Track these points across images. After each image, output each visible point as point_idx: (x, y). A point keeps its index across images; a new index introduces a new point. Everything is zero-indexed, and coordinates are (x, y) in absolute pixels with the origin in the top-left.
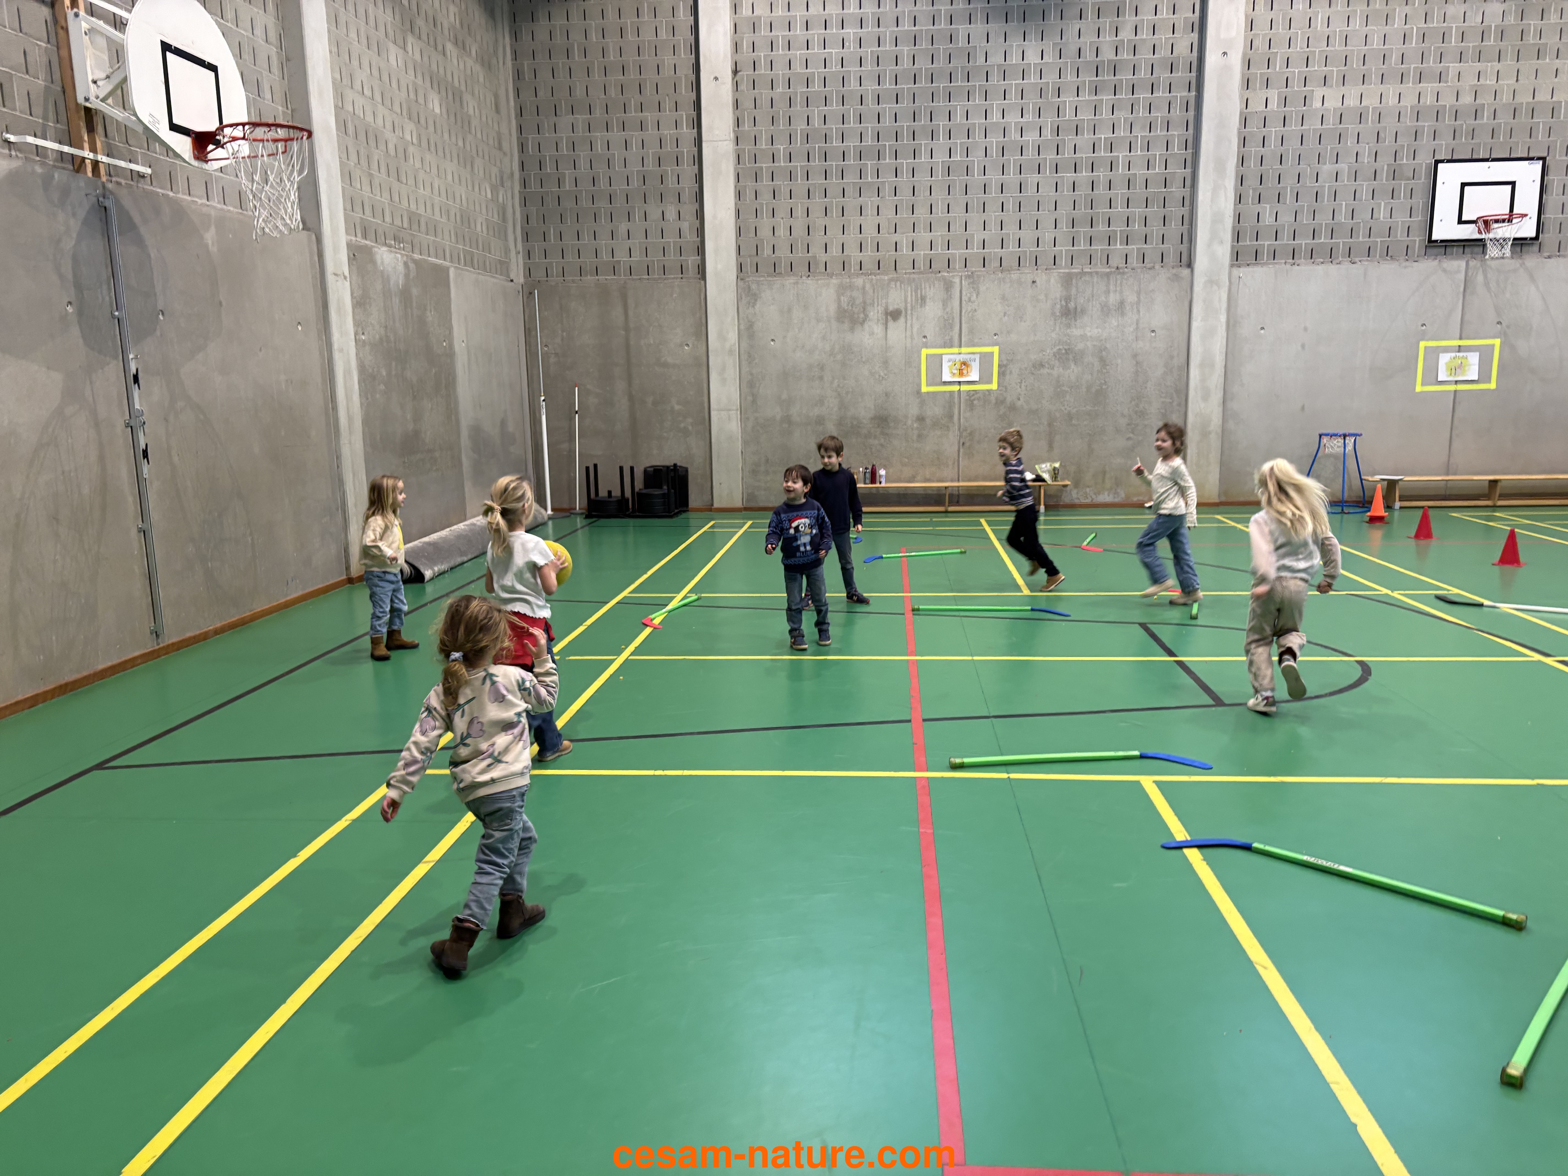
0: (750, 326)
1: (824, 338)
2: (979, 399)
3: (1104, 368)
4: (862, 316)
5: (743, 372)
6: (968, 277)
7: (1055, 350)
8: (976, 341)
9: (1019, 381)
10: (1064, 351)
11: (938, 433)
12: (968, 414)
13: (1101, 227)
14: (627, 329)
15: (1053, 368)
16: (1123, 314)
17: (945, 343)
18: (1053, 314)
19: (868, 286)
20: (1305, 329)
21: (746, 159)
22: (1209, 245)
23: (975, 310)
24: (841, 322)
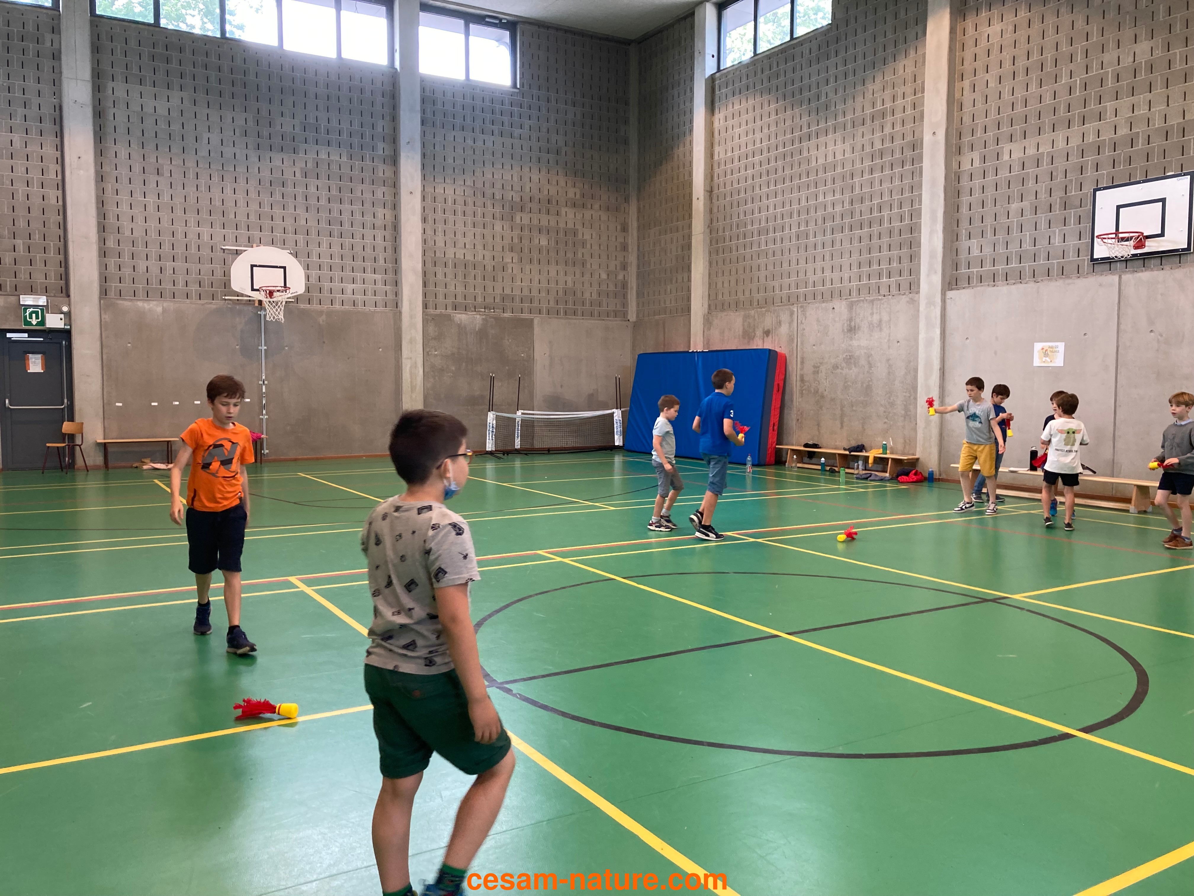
0: (708, 342)
3: (871, 370)
4: (753, 334)
6: (801, 307)
7: (844, 356)
8: (805, 350)
9: (826, 378)
10: (849, 357)
12: (800, 400)
13: (875, 267)
14: (664, 345)
15: (842, 369)
16: (881, 330)
17: (790, 351)
18: (843, 330)
19: (756, 315)
20: (997, 338)
21: (714, 242)
22: (928, 275)
23: (804, 329)
24: (744, 338)
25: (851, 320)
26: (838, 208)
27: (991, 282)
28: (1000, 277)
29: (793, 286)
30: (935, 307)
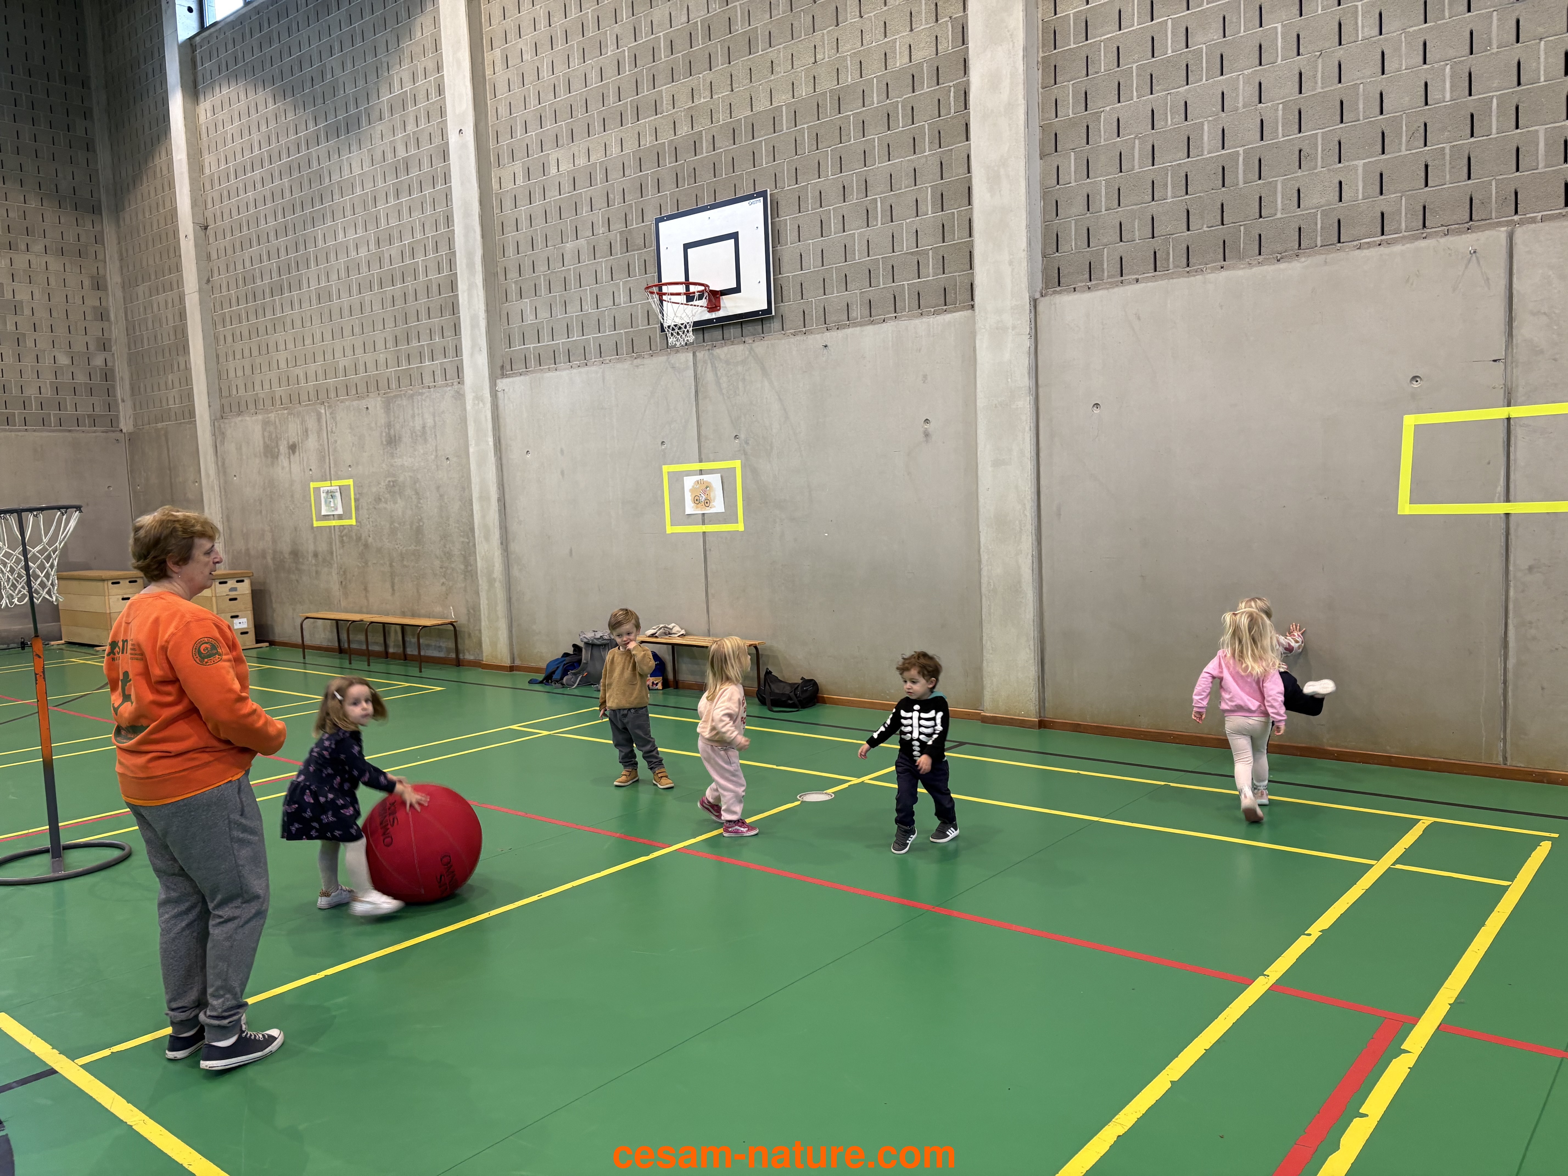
0: (223, 464)
1: (259, 472)
2: (346, 535)
3: (420, 503)
4: (276, 450)
5: (224, 506)
6: (330, 407)
7: (387, 482)
8: (340, 473)
9: (367, 516)
10: (392, 484)
11: (326, 570)
12: (341, 551)
13: (414, 343)
14: (170, 469)
15: (387, 503)
16: (426, 440)
17: (322, 476)
18: (382, 442)
19: (277, 421)
20: (562, 451)
21: (218, 307)
22: (472, 355)
23: (336, 441)
24: (266, 457)
25: (389, 425)
26: (363, 252)
27: (551, 364)
28: (562, 358)
29: (320, 373)
30: (484, 404)
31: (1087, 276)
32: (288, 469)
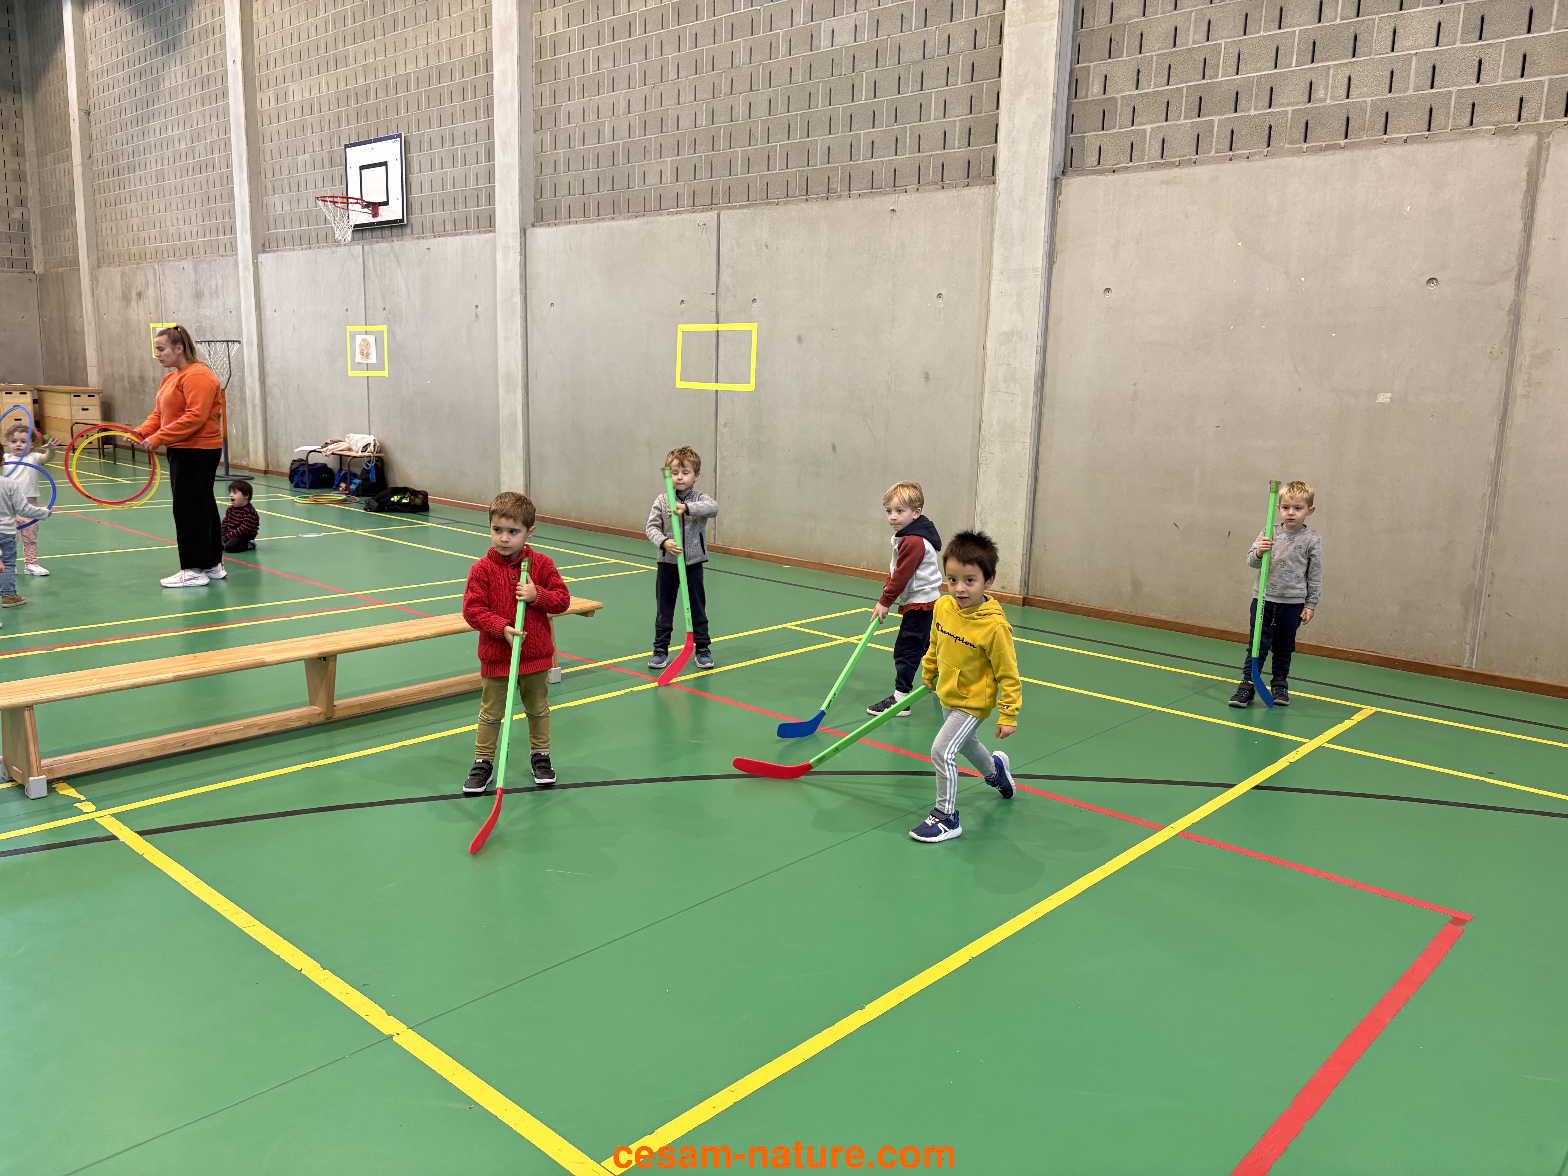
0: (98, 305)
1: (119, 312)
4: (130, 296)
6: (163, 265)
14: (65, 306)
17: (157, 319)
18: (193, 294)
19: (130, 273)
20: (294, 311)
21: (96, 178)
22: (242, 234)
23: (165, 292)
24: (124, 301)
25: (197, 283)
27: (291, 245)
28: (297, 241)
30: (249, 273)
31: (554, 216)
32: (136, 312)
